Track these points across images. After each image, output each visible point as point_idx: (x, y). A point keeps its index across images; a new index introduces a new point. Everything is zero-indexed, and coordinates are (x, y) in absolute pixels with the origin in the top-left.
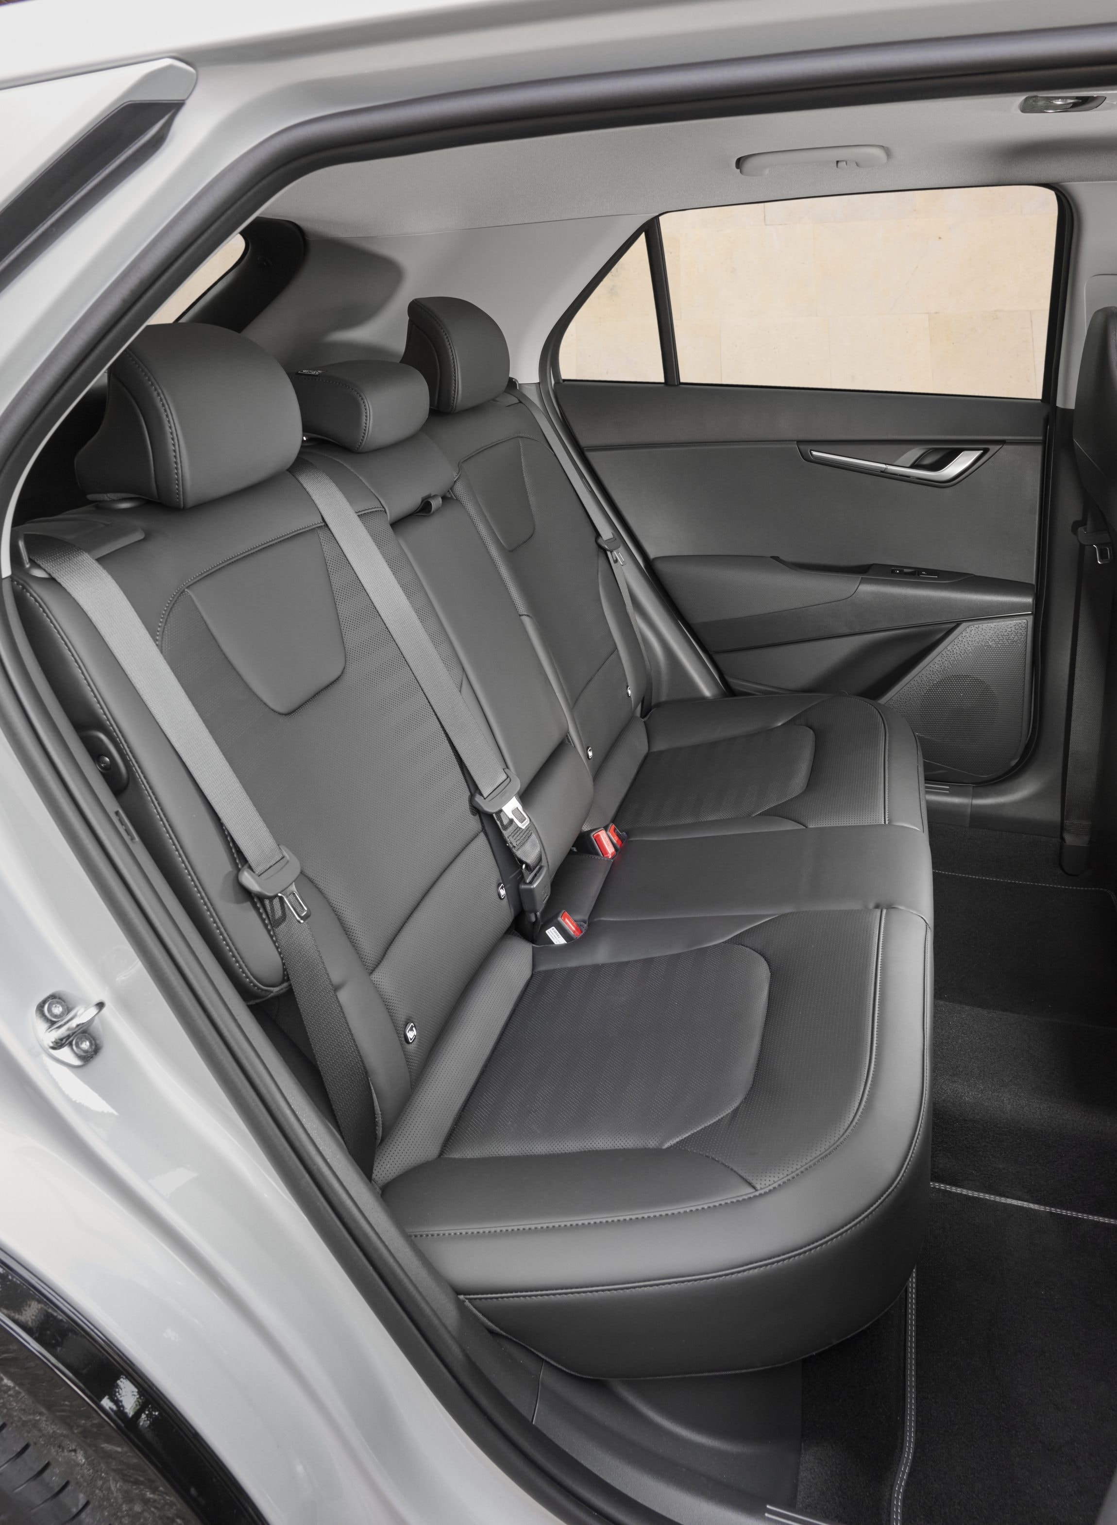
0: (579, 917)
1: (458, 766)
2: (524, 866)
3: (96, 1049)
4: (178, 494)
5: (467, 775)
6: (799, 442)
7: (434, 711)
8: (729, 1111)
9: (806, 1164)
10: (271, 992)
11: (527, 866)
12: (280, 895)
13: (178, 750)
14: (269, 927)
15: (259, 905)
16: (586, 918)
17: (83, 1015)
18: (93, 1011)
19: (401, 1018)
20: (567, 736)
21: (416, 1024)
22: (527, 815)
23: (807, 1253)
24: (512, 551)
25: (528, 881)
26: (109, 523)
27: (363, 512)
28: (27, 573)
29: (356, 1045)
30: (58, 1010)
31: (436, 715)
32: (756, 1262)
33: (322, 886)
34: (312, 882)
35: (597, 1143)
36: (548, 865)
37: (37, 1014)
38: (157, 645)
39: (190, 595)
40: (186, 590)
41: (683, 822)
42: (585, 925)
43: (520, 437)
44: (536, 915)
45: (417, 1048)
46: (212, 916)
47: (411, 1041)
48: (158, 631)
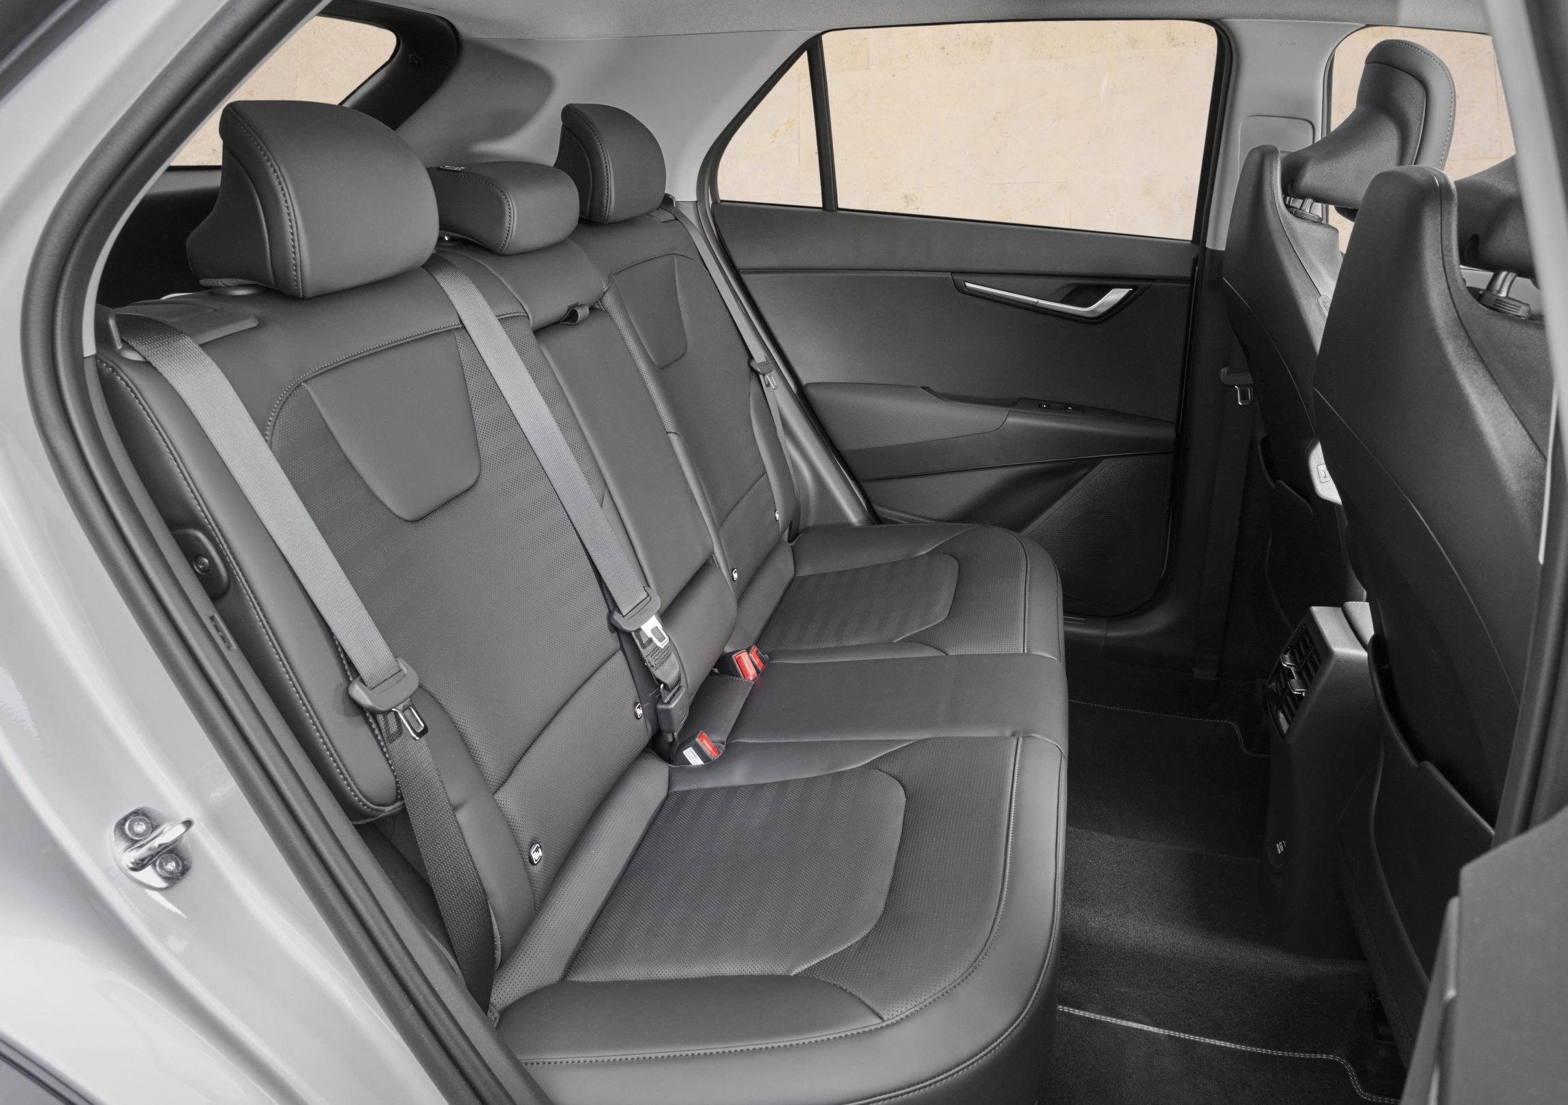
0: (716, 738)
1: (597, 582)
2: (662, 686)
3: (184, 870)
4: (296, 281)
5: (606, 592)
6: (953, 272)
7: (571, 522)
8: (859, 938)
9: (935, 994)
10: (383, 811)
11: (666, 686)
12: (394, 709)
13: (285, 552)
14: (382, 744)
15: (371, 720)
16: (724, 739)
17: (169, 834)
18: (180, 829)
19: (525, 838)
20: (712, 557)
21: (542, 845)
22: (667, 635)
23: (933, 1086)
24: (662, 368)
25: (666, 701)
26: (218, 308)
27: (505, 316)
28: (118, 355)
29: (475, 867)
30: (140, 828)
31: (575, 529)
32: (880, 1095)
33: (443, 701)
34: (433, 697)
35: (724, 969)
36: (687, 686)
37: (117, 832)
38: (266, 440)
39: (307, 390)
40: (303, 384)
41: (825, 646)
42: (723, 747)
43: (675, 254)
44: (673, 735)
45: (542, 869)
46: (318, 730)
47: (535, 863)
48: (268, 426)
